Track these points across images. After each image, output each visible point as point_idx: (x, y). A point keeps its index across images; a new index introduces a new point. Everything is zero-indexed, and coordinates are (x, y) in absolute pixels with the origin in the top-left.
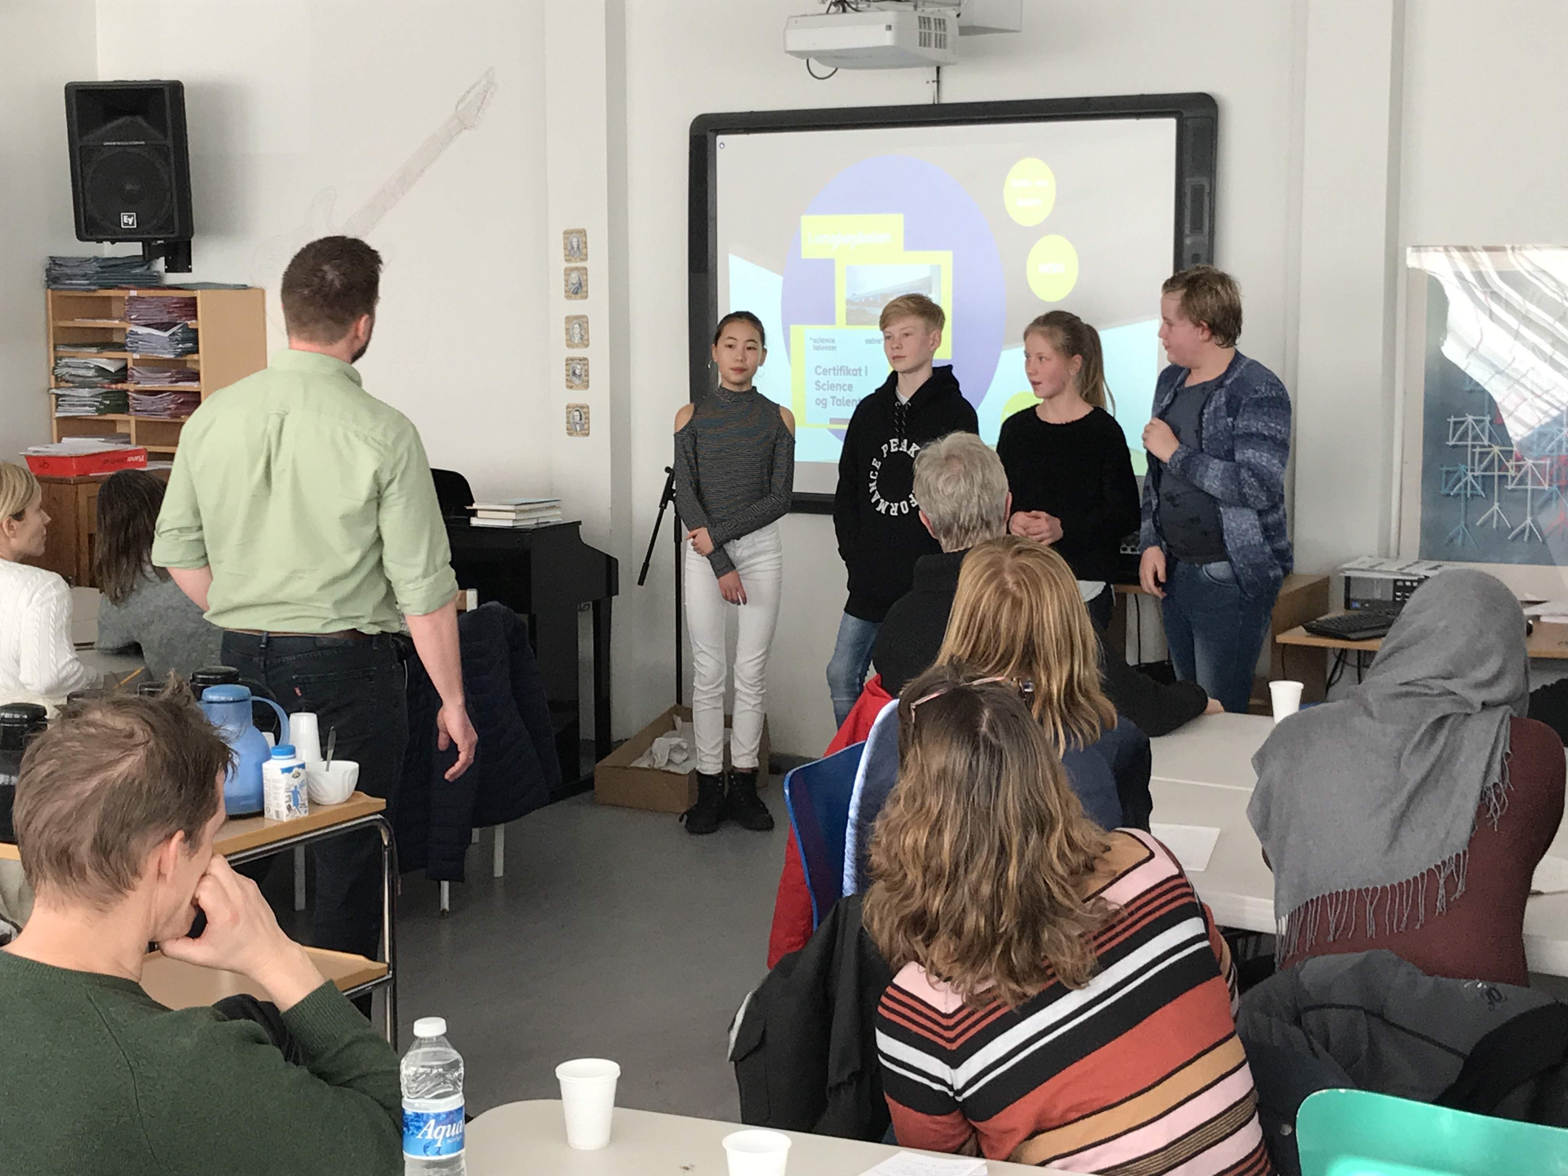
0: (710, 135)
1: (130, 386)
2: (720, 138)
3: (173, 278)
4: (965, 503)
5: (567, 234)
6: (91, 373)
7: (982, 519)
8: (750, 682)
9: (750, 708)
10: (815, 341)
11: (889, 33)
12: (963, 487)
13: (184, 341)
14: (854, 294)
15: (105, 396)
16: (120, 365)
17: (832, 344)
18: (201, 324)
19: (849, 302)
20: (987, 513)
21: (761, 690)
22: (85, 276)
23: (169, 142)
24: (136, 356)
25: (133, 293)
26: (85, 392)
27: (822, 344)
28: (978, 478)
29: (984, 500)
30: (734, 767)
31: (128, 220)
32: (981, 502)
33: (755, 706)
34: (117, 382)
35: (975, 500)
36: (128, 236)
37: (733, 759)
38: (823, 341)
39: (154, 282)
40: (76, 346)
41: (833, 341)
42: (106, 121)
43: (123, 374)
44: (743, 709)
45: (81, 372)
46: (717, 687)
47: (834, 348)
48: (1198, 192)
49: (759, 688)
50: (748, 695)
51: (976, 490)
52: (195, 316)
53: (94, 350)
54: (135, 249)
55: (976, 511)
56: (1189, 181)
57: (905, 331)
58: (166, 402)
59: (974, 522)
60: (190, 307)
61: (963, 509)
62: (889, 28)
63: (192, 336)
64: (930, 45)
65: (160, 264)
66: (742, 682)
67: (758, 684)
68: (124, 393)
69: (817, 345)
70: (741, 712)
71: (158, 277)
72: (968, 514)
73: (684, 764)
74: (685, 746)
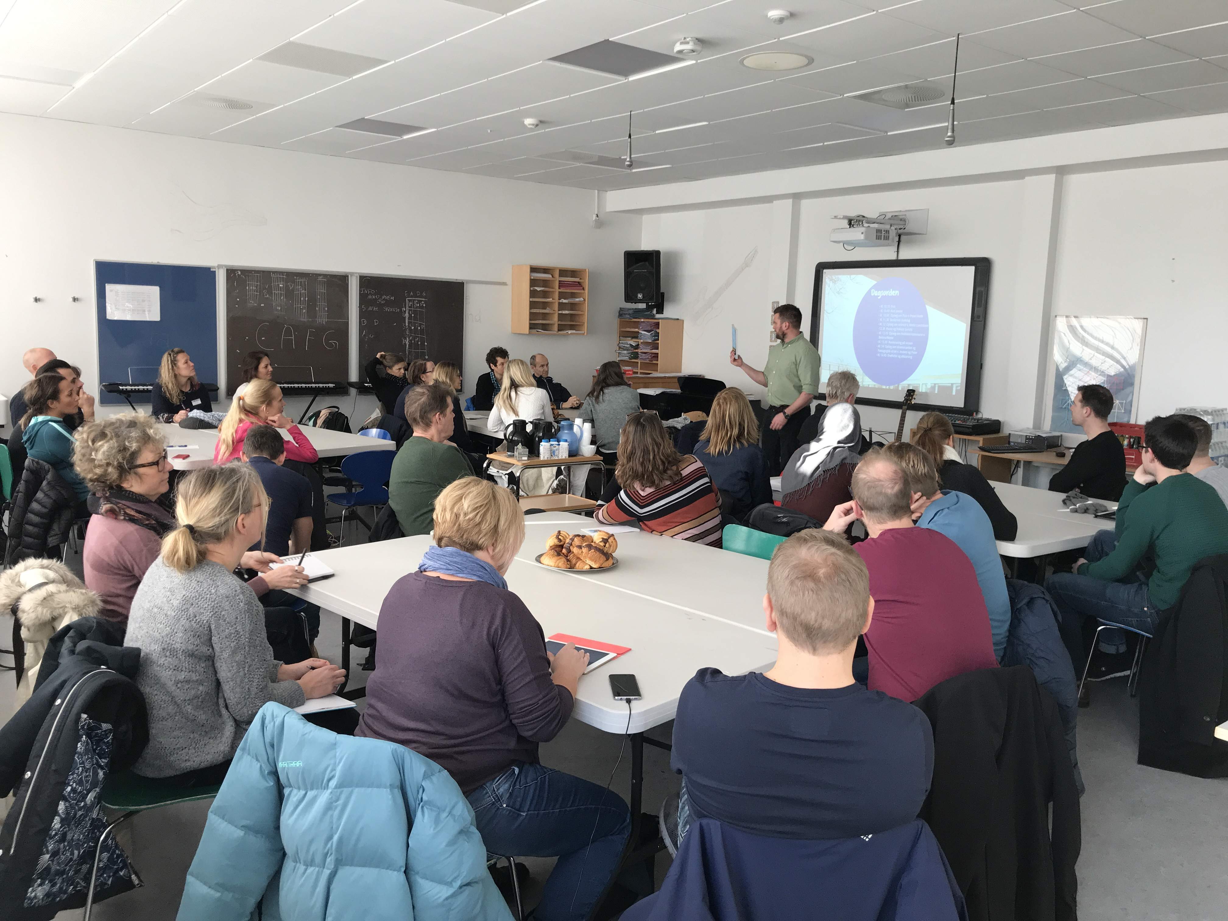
0: (821, 269)
1: (639, 351)
2: (825, 271)
3: (658, 316)
5: (773, 303)
6: (628, 346)
11: (862, 235)
13: (654, 336)
15: (632, 353)
16: (636, 344)
18: (660, 331)
22: (629, 314)
23: (654, 271)
24: (642, 341)
25: (642, 320)
26: (625, 352)
31: (640, 296)
34: (636, 349)
36: (640, 301)
39: (653, 317)
40: (626, 337)
42: (637, 263)
43: (637, 347)
45: (626, 346)
48: (981, 293)
52: (659, 328)
53: (630, 338)
54: (643, 306)
56: (978, 289)
58: (649, 356)
60: (657, 325)
62: (862, 233)
63: (657, 334)
64: (881, 239)
65: (655, 311)
68: (637, 353)
71: (654, 315)
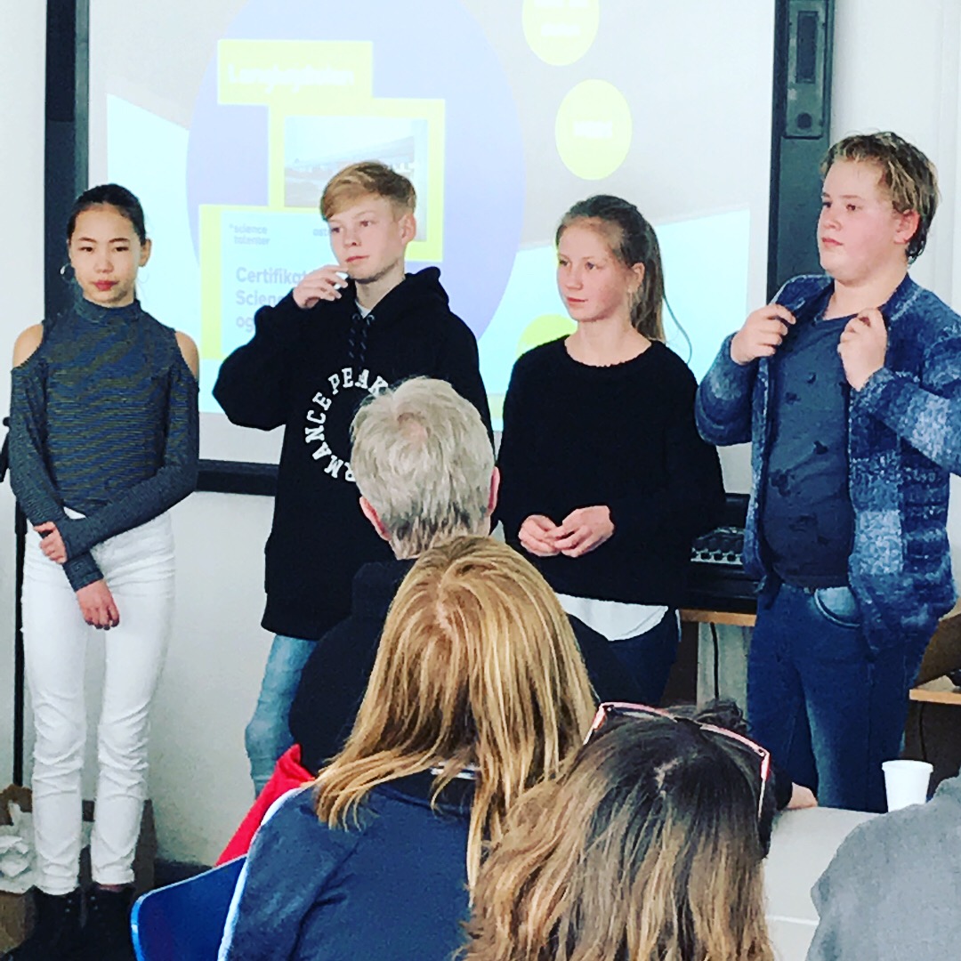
4: (430, 487)
7: (457, 510)
8: (123, 753)
9: (122, 791)
10: (237, 229)
12: (426, 462)
14: (297, 161)
17: (262, 236)
19: (289, 172)
20: (463, 502)
21: (141, 762)
27: (248, 235)
28: (449, 447)
29: (457, 480)
30: (97, 884)
32: (455, 484)
33: (130, 788)
35: (445, 481)
37: (94, 872)
38: (248, 230)
41: (264, 230)
44: (114, 792)
46: (71, 758)
47: (265, 241)
48: (809, 22)
49: (137, 761)
50: (118, 771)
51: (447, 467)
55: (447, 497)
57: (363, 218)
59: (445, 515)
61: (428, 495)
66: (109, 750)
67: (135, 754)
69: (239, 235)
70: (108, 799)
72: (435, 503)
73: (21, 878)
74: (24, 850)
